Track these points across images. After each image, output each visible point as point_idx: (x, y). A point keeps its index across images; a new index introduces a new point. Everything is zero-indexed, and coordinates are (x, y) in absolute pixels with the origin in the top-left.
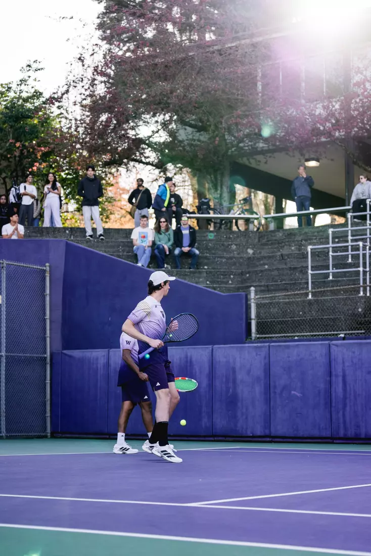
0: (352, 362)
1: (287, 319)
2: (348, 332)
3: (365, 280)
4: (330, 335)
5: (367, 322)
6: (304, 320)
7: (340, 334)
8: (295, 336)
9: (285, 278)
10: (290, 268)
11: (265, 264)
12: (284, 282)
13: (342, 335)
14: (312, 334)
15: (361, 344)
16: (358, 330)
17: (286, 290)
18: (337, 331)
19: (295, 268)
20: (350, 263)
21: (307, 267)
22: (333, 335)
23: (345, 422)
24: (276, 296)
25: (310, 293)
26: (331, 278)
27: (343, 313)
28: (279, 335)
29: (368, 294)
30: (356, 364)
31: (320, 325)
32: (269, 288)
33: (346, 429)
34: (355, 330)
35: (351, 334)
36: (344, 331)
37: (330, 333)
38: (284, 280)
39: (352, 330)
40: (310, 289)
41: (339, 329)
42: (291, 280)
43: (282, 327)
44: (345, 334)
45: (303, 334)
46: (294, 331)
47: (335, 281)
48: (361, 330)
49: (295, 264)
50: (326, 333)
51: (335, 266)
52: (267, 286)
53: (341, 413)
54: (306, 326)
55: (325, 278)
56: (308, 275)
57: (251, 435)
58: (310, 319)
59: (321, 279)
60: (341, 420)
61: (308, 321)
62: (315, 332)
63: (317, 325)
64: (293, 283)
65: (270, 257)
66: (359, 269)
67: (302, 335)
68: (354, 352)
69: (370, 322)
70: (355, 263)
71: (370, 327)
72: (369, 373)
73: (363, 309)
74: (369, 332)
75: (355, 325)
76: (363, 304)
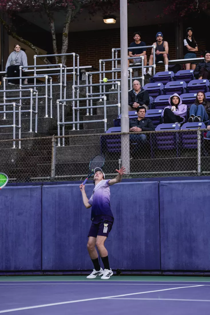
0: (5, 205)
3: (17, 135)
5: (18, 171)
15: (12, 189)
20: (5, 120)
29: (20, 147)
30: (8, 207)
48: (14, 178)
66: (12, 126)
68: (7, 197)
69: (21, 171)
70: (9, 120)
71: (21, 175)
72: (19, 214)
73: (15, 160)
74: (20, 179)
75: (9, 173)
76: (15, 156)
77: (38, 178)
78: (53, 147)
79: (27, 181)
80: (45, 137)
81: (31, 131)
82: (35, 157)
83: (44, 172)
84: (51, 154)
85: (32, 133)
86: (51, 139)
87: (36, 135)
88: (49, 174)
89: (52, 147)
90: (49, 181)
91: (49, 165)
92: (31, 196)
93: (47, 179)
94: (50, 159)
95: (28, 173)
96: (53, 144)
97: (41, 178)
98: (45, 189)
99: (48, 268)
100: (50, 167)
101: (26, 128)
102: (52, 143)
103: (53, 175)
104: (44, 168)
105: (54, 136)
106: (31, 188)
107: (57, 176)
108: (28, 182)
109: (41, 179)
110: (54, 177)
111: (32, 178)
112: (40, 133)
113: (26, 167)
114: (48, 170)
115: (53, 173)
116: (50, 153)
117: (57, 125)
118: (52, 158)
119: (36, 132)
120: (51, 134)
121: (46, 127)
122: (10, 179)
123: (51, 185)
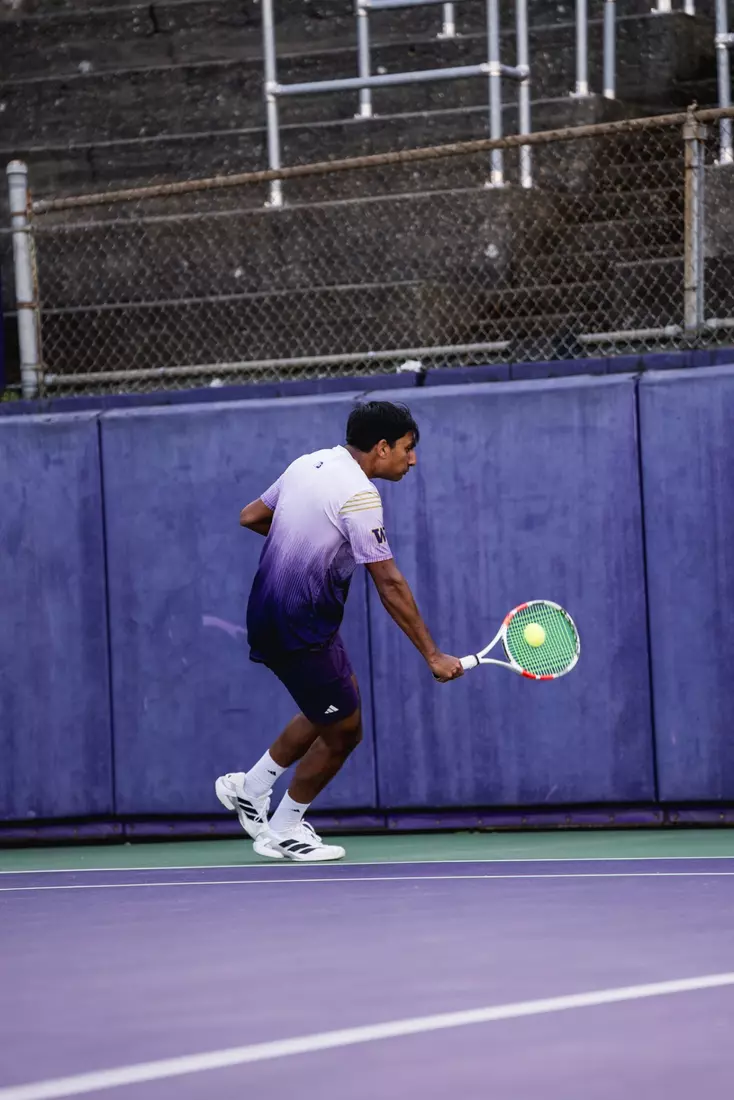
0: (457, 478)
1: (176, 302)
2: (437, 350)
3: (510, 117)
4: (361, 366)
5: (515, 304)
6: (247, 302)
7: (403, 361)
8: (209, 377)
9: (163, 115)
10: (190, 71)
11: (79, 56)
12: (160, 137)
13: (414, 366)
14: (283, 362)
15: (490, 400)
16: (481, 339)
17: (171, 170)
18: (391, 347)
19: (212, 72)
20: (450, 42)
21: (260, 65)
22: (375, 364)
23: (432, 740)
24: (124, 201)
25: (276, 185)
26: (366, 111)
27: (415, 265)
28: (145, 373)
29: (527, 182)
30: (473, 487)
31: (319, 324)
33: (437, 771)
34: (467, 340)
35: (452, 357)
36: (418, 345)
37: (361, 356)
38: (163, 126)
39: (454, 342)
40: (275, 163)
41: (399, 337)
42: (196, 125)
43: (153, 338)
44: (426, 360)
45: (245, 365)
46: (206, 354)
47: (384, 124)
48: (494, 338)
49: (212, 51)
50: (346, 357)
51: (379, 58)
52: (90, 155)
53: (415, 703)
54: (255, 329)
55: (344, 115)
56: (265, 104)
57: (32, 814)
58: (273, 299)
59: (325, 119)
60: (418, 734)
61: (267, 308)
62: (299, 355)
63: (306, 325)
64: (200, 140)
65: (97, 23)
66: (483, 68)
67: (240, 372)
68: (463, 438)
69: (531, 304)
70: (470, 41)
71: (530, 325)
72: (530, 523)
73: (501, 247)
74: (528, 345)
75: (469, 318)
76: (502, 225)
77: (618, 335)
78: (691, 167)
79: (562, 351)
80: (645, 121)
81: (582, 89)
82: (597, 225)
83: (650, 301)
84: (681, 207)
85: (586, 101)
86: (680, 125)
87: (609, 111)
88: (671, 310)
89: (683, 168)
90: (676, 350)
91: (670, 267)
92: (585, 430)
93: (664, 340)
94: (676, 235)
95: (564, 310)
96: (693, 156)
97: (633, 334)
98: (656, 389)
99: (688, 793)
100: (679, 278)
101: (553, 79)
102: (682, 147)
103: (693, 318)
104: (648, 281)
105: (697, 109)
106: (582, 391)
107: (713, 323)
108: (568, 356)
109: (636, 342)
110: (699, 325)
111: (588, 338)
112: (632, 100)
113: (556, 281)
114: (671, 289)
115: (694, 303)
116: (677, 203)
117: (715, 50)
118: (687, 227)
119: (609, 94)
120: (682, 103)
121: (660, 63)
122: (476, 346)
123: (684, 366)
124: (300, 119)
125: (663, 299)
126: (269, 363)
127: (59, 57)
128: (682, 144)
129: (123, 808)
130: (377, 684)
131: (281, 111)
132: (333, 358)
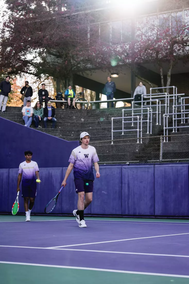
0: (133, 176)
1: (100, 155)
2: (131, 161)
3: (140, 135)
4: (122, 163)
5: (140, 157)
6: (109, 155)
7: (127, 163)
8: (104, 163)
9: (99, 133)
10: (103, 129)
11: (90, 126)
12: (99, 136)
13: (128, 163)
14: (113, 162)
15: (137, 168)
16: (136, 160)
17: (100, 140)
18: (125, 161)
19: (105, 129)
20: (133, 127)
21: (111, 128)
22: (123, 163)
23: (128, 207)
24: (95, 143)
25: (112, 142)
26: (123, 134)
27: (129, 152)
29: (141, 143)
30: (134, 178)
31: (117, 158)
32: (92, 138)
33: (129, 211)
34: (134, 161)
35: (133, 162)
36: (129, 161)
37: (122, 162)
38: (99, 135)
39: (133, 161)
40: (112, 139)
41: (126, 160)
42: (103, 135)
44: (129, 163)
45: (108, 162)
46: (104, 161)
47: (125, 135)
48: (138, 160)
49: (105, 126)
50: (120, 162)
51: (124, 128)
53: (127, 202)
54: (110, 158)
55: (120, 134)
56: (111, 133)
58: (112, 155)
59: (118, 134)
60: (127, 206)
61: (111, 156)
62: (115, 161)
63: (116, 158)
65: (92, 123)
66: (137, 130)
67: (108, 163)
68: (134, 172)
69: (142, 157)
70: (135, 127)
71: (142, 159)
72: (141, 182)
73: (139, 150)
74: (141, 161)
75: (135, 158)
76: (139, 147)
77: (152, 161)
79: (145, 162)
80: (156, 137)
81: (148, 133)
82: (150, 148)
84: (160, 146)
85: (148, 134)
86: (160, 137)
87: (151, 135)
88: (158, 158)
89: (160, 142)
90: (159, 163)
91: (158, 153)
92: (148, 172)
93: (157, 162)
94: (159, 150)
95: (146, 158)
96: (161, 141)
97: (154, 161)
98: (156, 167)
99: (158, 214)
100: (159, 155)
101: (145, 131)
103: (161, 159)
104: (156, 155)
105: (162, 136)
106: (148, 167)
107: (163, 160)
108: (146, 163)
109: (154, 162)
110: (161, 160)
111: (149, 161)
112: (154, 135)
113: (145, 154)
114: (158, 156)
115: (161, 157)
116: (159, 146)
117: (163, 129)
119: (151, 133)
120: (160, 135)
121: (157, 130)
122: (135, 161)
123: (159, 165)
124: (115, 134)
125: (157, 157)
126: (111, 162)
127: (88, 127)
128: (160, 139)
129: (92, 213)
130: (122, 200)
131: (113, 133)
132: (119, 162)
